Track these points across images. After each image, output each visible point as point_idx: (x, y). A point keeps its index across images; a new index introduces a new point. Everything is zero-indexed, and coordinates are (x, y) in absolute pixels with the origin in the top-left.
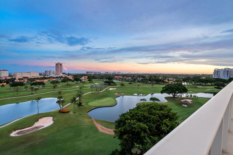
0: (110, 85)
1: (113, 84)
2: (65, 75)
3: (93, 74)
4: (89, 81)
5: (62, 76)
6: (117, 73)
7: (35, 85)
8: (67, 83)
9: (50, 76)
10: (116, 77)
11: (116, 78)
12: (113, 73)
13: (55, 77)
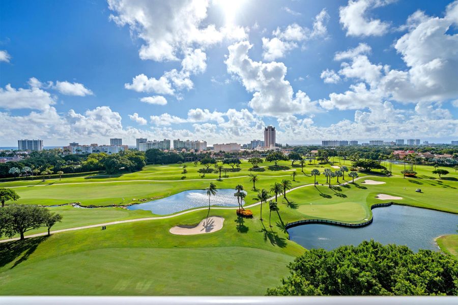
0: (368, 172)
1: (379, 170)
2: (278, 148)
3: (338, 145)
4: (320, 162)
5: (273, 150)
6: (406, 143)
7: (228, 163)
8: (276, 164)
9: (255, 149)
10: (396, 152)
11: (398, 155)
12: (392, 142)
13: (260, 151)
